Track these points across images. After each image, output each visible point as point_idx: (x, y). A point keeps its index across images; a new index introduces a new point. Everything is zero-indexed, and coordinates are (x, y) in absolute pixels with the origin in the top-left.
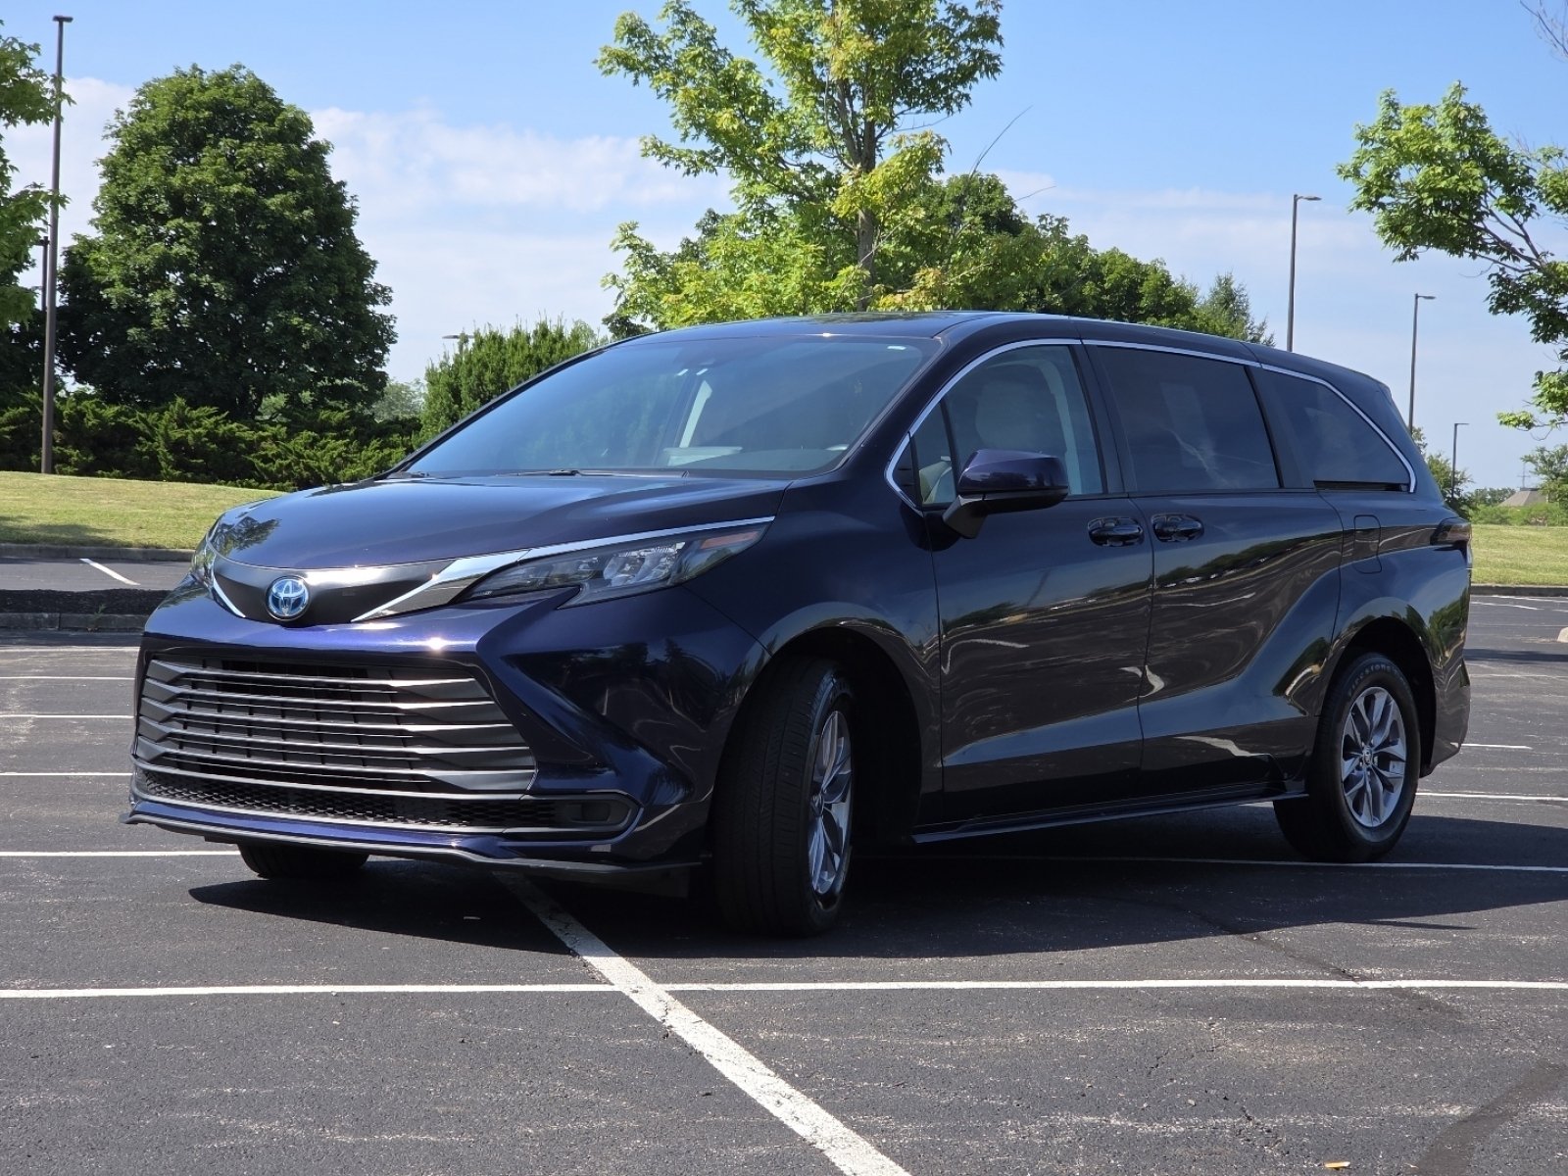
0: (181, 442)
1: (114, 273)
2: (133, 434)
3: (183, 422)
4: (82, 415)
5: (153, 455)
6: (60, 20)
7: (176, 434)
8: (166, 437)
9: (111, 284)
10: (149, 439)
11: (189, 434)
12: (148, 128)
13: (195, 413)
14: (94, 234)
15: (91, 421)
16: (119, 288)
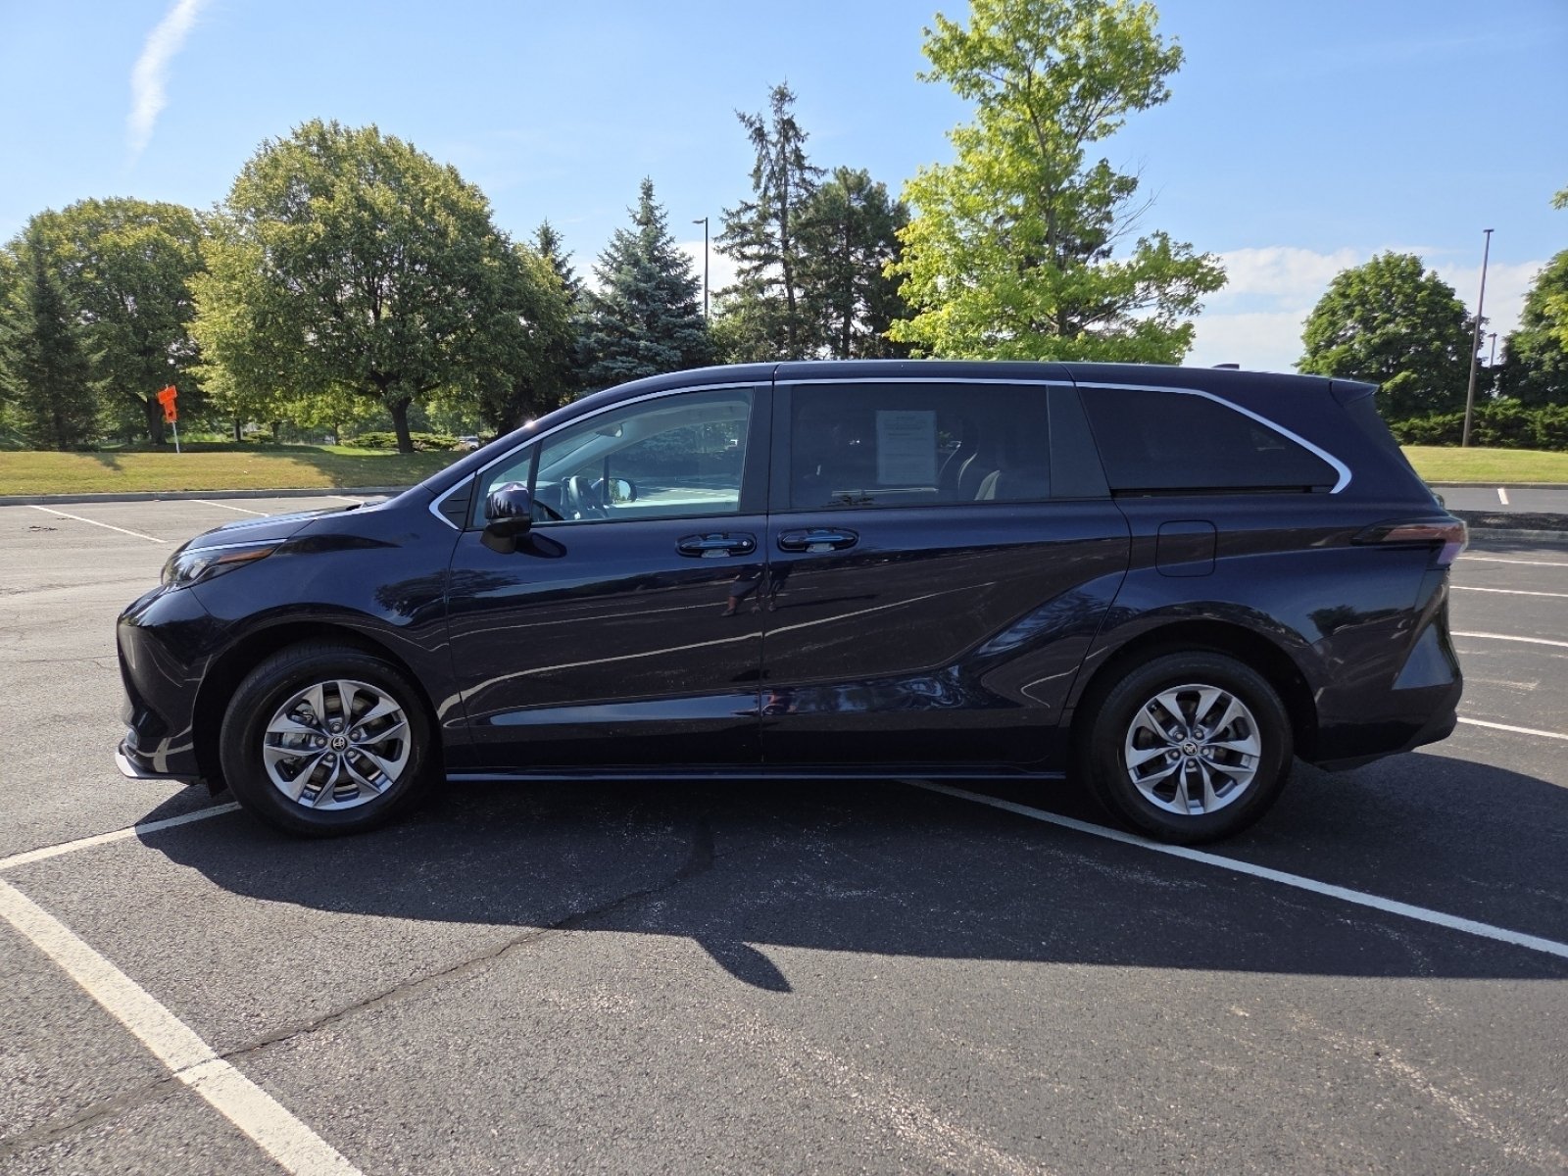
0: (1552, 424)
1: (1526, 347)
2: (1526, 421)
3: (1554, 414)
4: (1496, 414)
5: (1534, 432)
6: (1489, 231)
7: (1547, 421)
8: (1542, 423)
9: (1523, 352)
10: (1533, 423)
11: (1555, 420)
12: (1552, 276)
13: (1561, 410)
14: (1521, 329)
15: (1500, 417)
16: (1527, 354)
